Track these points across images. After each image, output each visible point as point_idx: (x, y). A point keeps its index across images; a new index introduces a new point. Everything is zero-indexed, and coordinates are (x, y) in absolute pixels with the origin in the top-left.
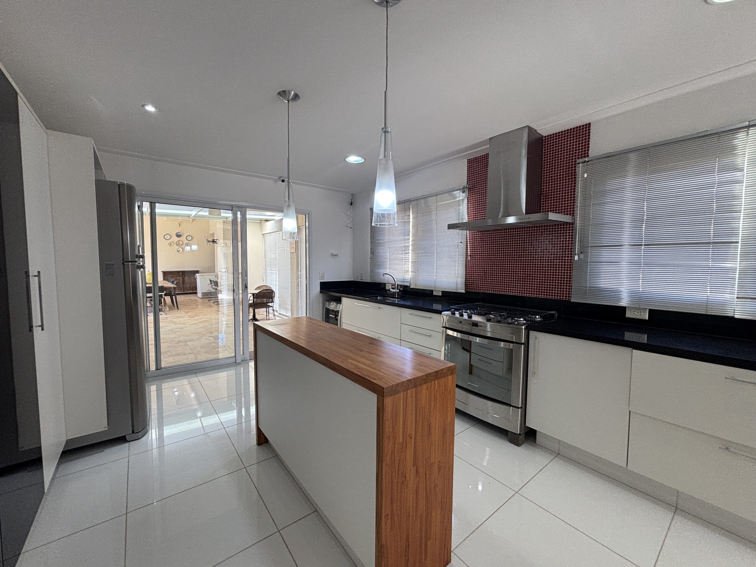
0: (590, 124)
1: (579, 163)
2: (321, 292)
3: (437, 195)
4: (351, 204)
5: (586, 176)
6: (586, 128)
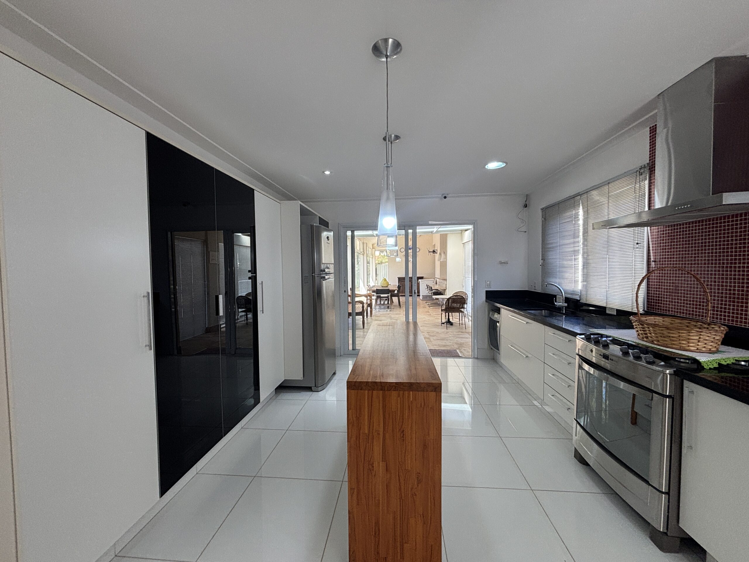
2: (486, 301)
3: (609, 183)
4: (526, 206)
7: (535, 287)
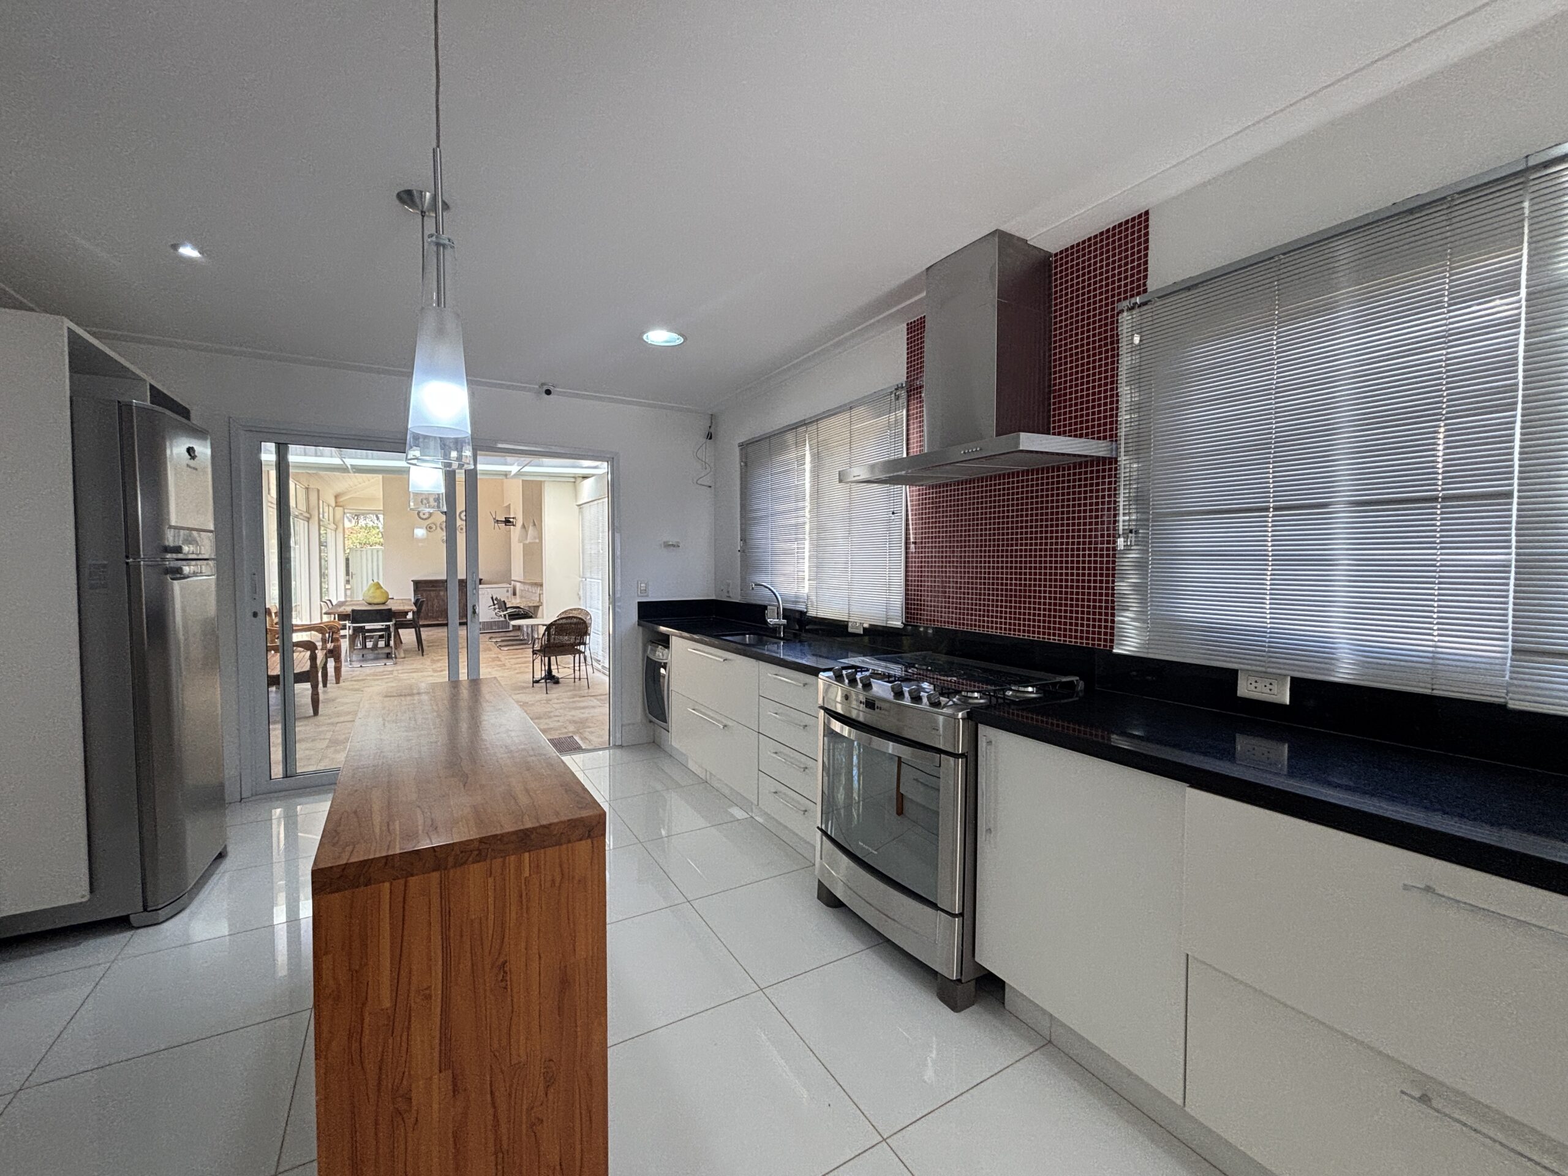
0: (1147, 213)
1: (1122, 311)
2: (639, 624)
3: (851, 408)
4: (710, 436)
5: (1137, 339)
6: (1140, 223)
7: (728, 592)
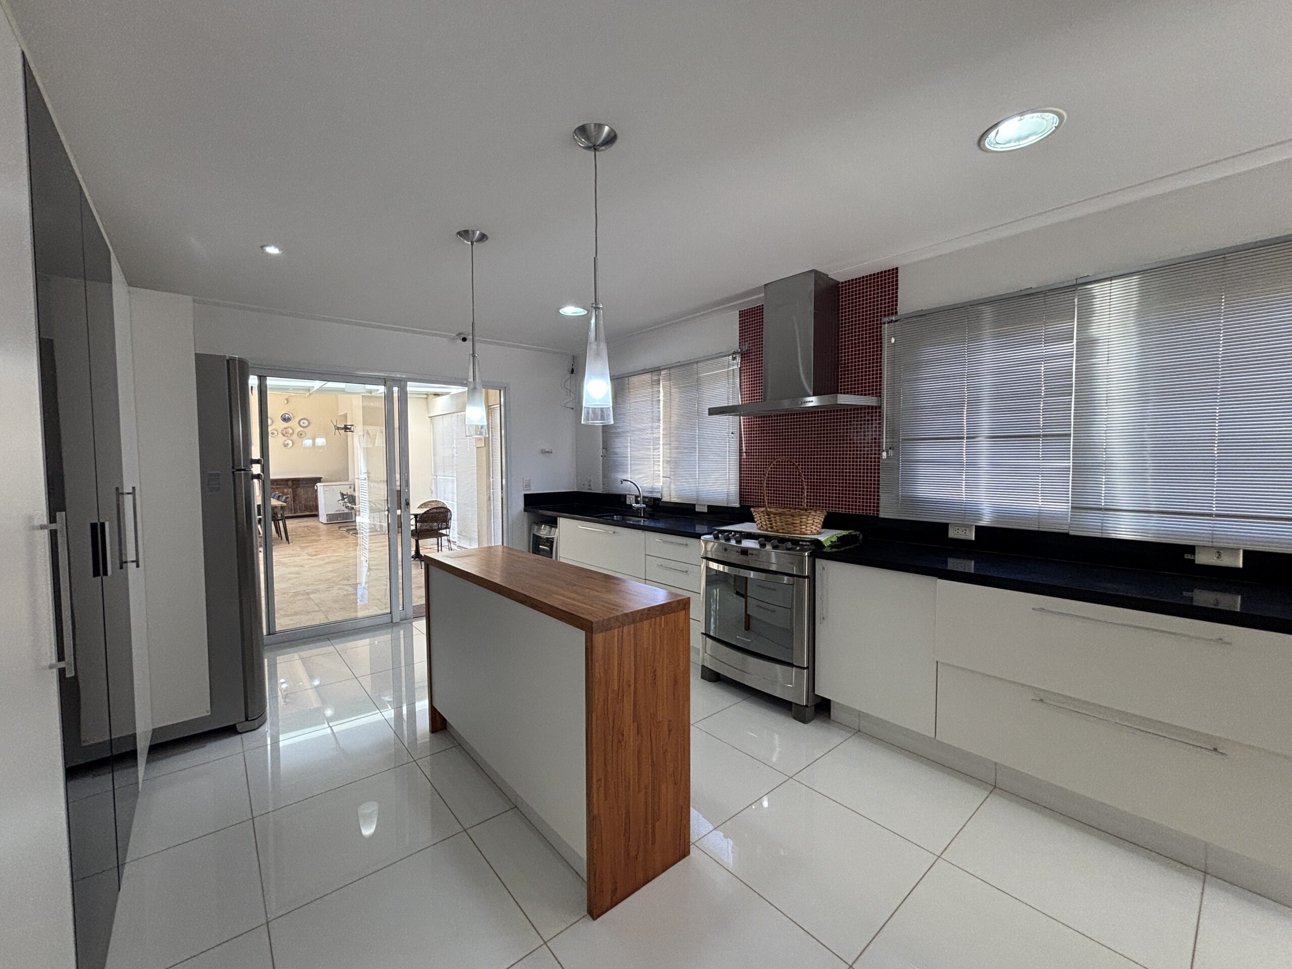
0: (897, 269)
1: (885, 323)
2: (525, 510)
3: (697, 362)
4: (572, 371)
5: (893, 340)
6: (893, 274)
7: (590, 486)
